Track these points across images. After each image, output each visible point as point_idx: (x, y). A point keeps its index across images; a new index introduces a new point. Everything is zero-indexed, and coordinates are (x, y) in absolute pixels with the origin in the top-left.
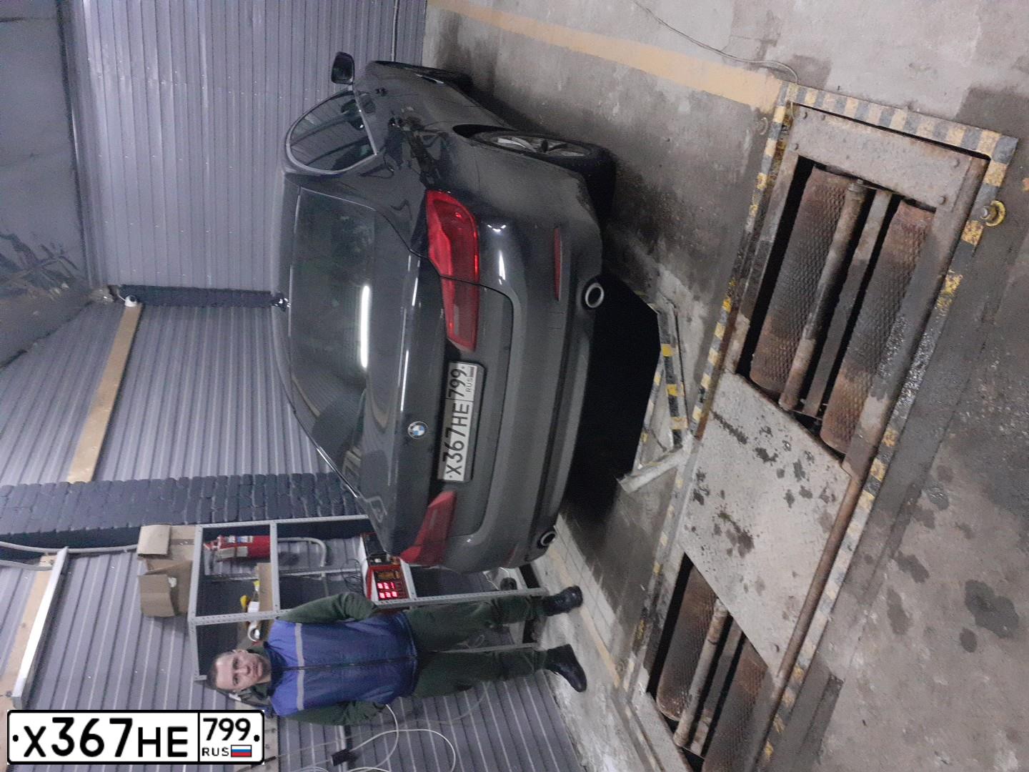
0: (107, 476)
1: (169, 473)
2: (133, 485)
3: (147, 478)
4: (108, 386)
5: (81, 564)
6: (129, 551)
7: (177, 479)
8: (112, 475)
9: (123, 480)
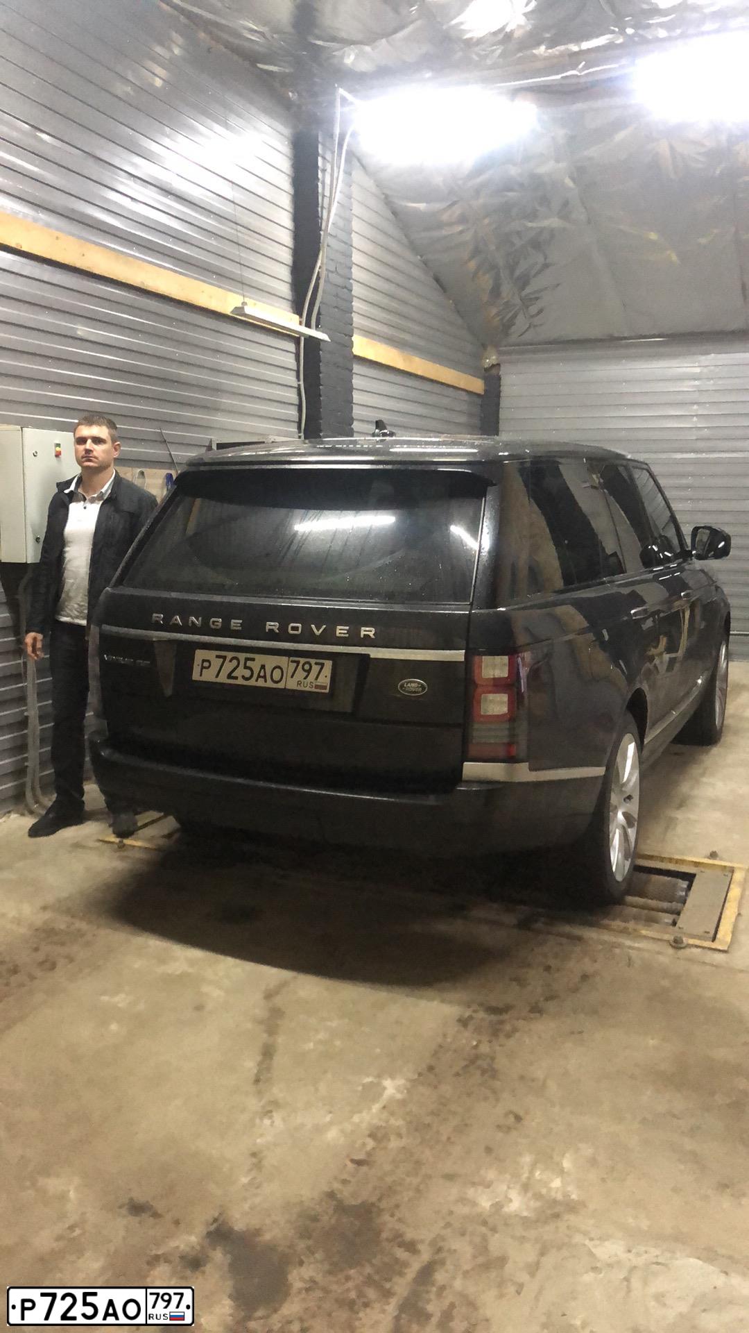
0: (357, 368)
1: (357, 420)
2: (350, 389)
3: (354, 402)
4: (419, 366)
5: (291, 347)
6: (299, 385)
7: (352, 426)
8: (356, 372)
9: (353, 381)
